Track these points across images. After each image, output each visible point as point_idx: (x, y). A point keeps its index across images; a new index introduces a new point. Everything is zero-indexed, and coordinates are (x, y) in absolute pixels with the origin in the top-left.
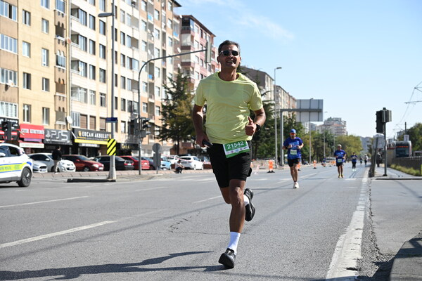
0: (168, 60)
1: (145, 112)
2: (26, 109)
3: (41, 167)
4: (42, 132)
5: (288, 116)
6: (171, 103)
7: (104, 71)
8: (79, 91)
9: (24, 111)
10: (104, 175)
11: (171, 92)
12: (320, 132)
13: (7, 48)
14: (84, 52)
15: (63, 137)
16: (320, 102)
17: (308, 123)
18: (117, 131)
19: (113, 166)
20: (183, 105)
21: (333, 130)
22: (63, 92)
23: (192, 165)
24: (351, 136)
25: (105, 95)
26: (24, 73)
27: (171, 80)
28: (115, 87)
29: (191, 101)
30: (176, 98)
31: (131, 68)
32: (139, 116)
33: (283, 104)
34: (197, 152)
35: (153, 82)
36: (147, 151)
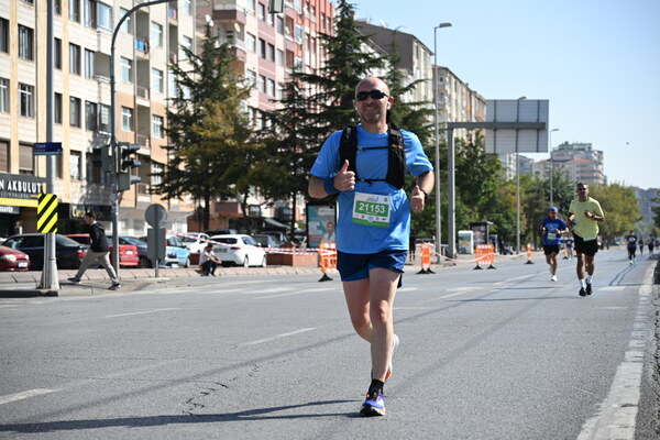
0: (183, 4)
1: (129, 131)
5: (465, 138)
6: (190, 107)
7: (30, 32)
10: (29, 280)
11: (188, 83)
12: (542, 178)
16: (542, 106)
17: (513, 156)
18: (60, 174)
19: (50, 259)
20: (219, 112)
21: (571, 172)
23: (240, 256)
24: (616, 186)
25: (31, 88)
27: (189, 53)
28: (55, 71)
29: (237, 104)
30: (202, 96)
31: (94, 25)
32: (113, 138)
33: (456, 111)
34: (252, 225)
35: (147, 57)
36: (131, 223)
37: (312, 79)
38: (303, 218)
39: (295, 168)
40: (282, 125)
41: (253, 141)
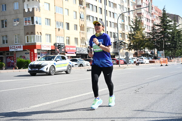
0: (131, 12)
1: (121, 37)
2: (68, 39)
3: (75, 65)
4: (75, 49)
6: (133, 33)
7: (102, 19)
8: (90, 29)
9: (67, 40)
11: (132, 28)
13: (58, 12)
14: (92, 12)
15: (84, 51)
20: (139, 33)
22: (83, 30)
23: (144, 61)
26: (66, 23)
27: (132, 22)
28: (107, 27)
29: (142, 31)
30: (135, 30)
31: (114, 18)
32: (118, 39)
34: (146, 55)
35: (124, 23)
36: (122, 56)
37: (157, 25)
38: (157, 54)
39: (154, 43)
40: (152, 35)
41: (146, 38)
